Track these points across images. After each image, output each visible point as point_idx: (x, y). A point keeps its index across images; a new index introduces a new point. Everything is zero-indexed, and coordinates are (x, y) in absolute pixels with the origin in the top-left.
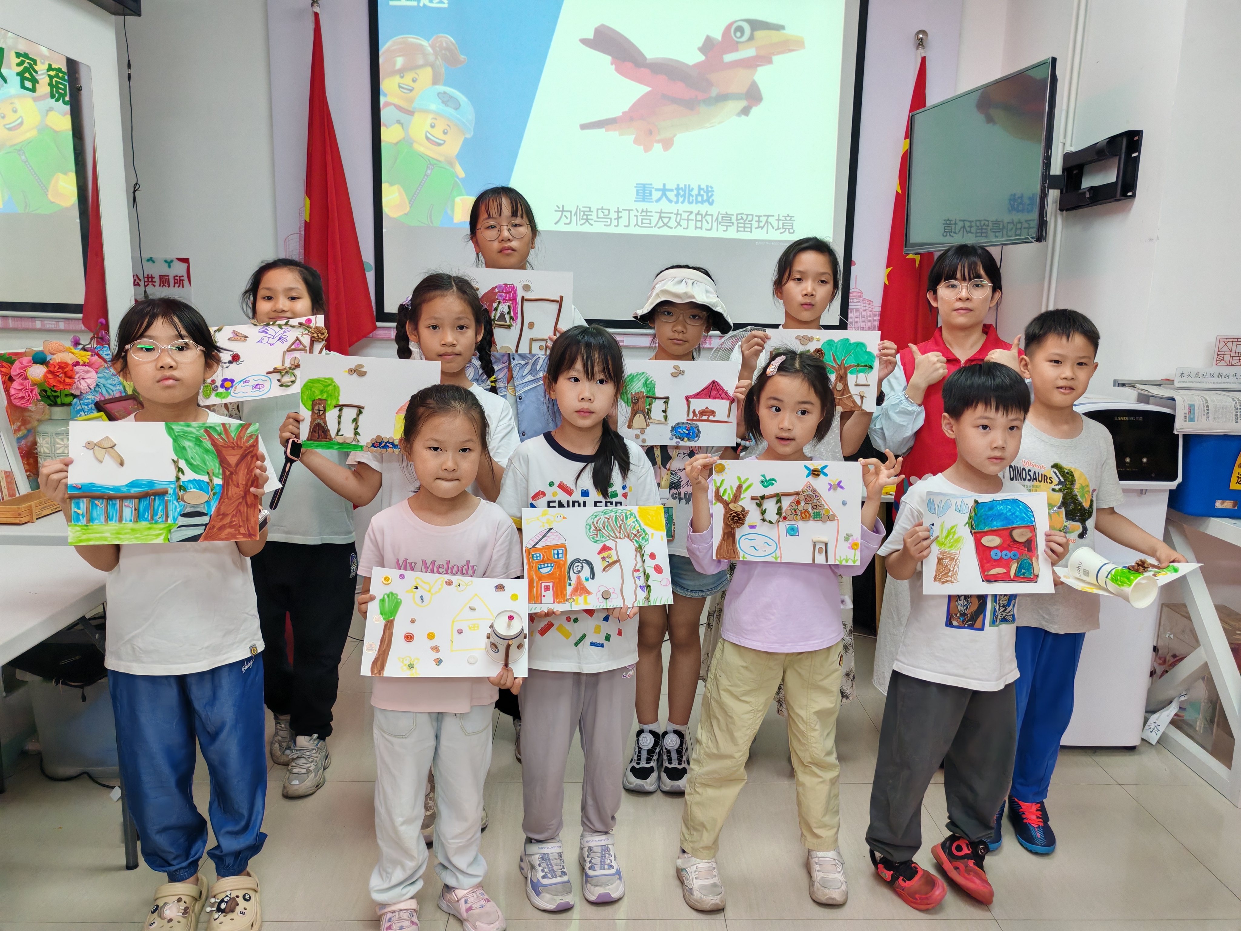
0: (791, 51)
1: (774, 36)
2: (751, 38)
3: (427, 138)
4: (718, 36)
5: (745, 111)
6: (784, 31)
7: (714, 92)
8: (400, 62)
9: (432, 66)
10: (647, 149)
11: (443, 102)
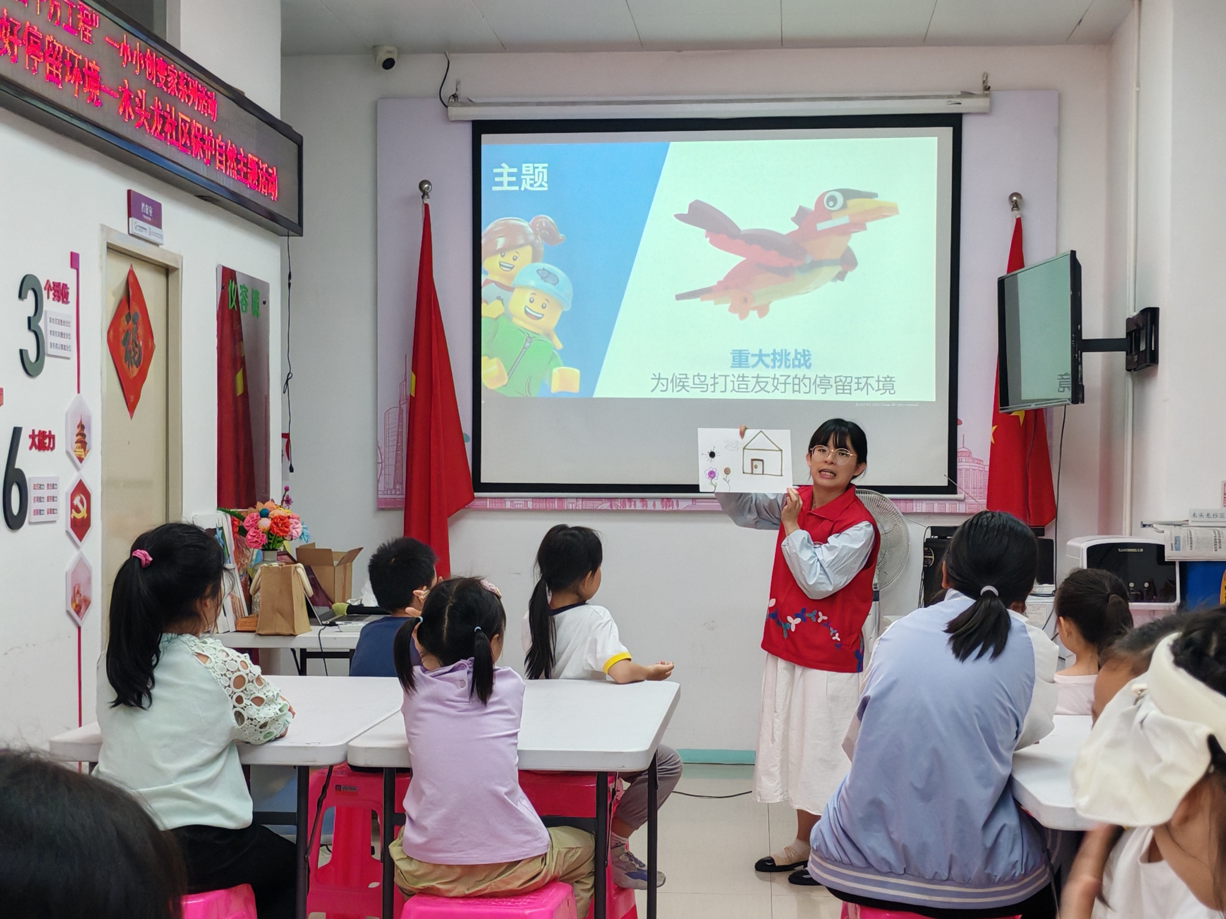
0: (884, 217)
1: (867, 203)
2: (844, 206)
3: (526, 312)
4: (811, 205)
5: (841, 276)
6: (876, 199)
7: (808, 260)
8: (501, 242)
9: (533, 244)
10: (743, 316)
11: (542, 278)
